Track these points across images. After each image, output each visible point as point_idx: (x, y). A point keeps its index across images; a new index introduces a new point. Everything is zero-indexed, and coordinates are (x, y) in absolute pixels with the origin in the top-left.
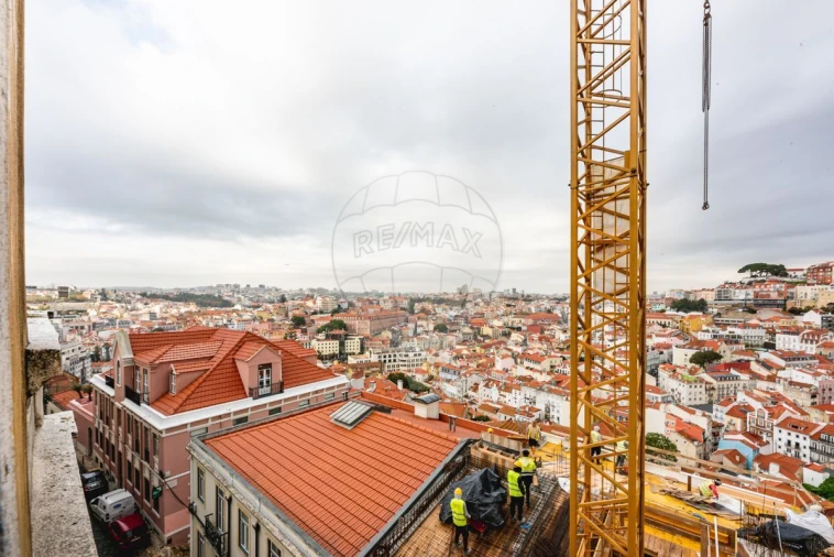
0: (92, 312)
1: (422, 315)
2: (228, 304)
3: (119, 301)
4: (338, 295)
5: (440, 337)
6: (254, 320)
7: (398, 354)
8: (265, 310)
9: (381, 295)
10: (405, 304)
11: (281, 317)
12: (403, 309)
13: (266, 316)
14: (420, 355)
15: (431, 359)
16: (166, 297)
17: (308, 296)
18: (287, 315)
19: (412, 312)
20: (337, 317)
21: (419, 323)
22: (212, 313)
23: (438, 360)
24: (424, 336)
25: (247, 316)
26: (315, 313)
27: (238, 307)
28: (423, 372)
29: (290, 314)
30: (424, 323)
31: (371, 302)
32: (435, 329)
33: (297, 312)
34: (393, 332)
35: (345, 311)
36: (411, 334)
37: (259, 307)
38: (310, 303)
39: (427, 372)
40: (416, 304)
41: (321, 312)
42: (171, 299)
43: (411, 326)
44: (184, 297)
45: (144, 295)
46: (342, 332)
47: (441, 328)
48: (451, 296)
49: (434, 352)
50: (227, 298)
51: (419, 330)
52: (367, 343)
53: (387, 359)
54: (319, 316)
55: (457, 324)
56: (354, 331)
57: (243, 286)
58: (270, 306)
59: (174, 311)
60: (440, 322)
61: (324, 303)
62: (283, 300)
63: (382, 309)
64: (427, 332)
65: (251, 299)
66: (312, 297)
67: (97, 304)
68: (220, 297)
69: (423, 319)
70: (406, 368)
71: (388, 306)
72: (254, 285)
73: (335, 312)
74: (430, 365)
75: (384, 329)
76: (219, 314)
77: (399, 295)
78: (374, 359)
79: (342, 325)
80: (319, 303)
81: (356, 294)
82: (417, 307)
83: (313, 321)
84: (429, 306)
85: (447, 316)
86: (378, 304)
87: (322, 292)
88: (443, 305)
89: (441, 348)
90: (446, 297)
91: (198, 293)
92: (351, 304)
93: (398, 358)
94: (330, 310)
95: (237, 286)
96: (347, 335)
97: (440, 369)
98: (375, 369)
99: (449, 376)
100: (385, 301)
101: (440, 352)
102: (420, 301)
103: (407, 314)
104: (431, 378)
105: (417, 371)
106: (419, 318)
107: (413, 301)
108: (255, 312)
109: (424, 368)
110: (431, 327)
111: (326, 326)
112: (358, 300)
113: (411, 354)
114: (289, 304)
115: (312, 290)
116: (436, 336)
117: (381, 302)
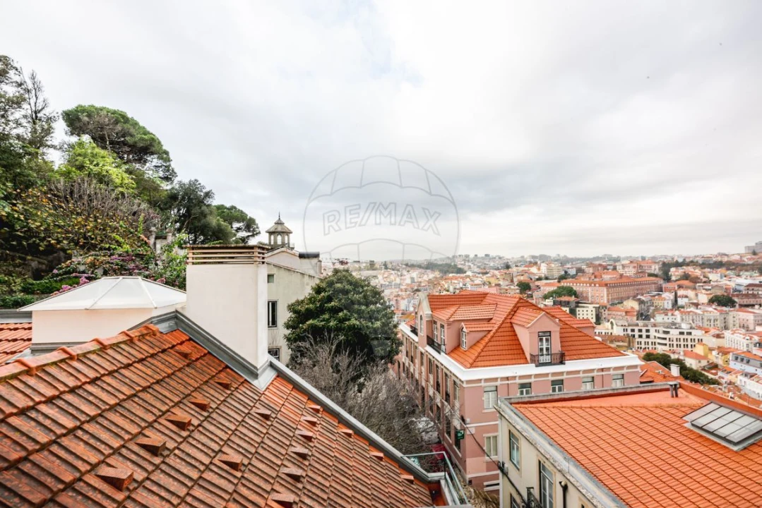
0: (380, 277)
1: (686, 283)
2: (460, 271)
3: (393, 270)
4: (563, 262)
5: (721, 312)
6: (484, 284)
7: (652, 330)
8: (493, 276)
9: (617, 260)
10: (655, 269)
11: (507, 283)
12: (650, 275)
13: (494, 282)
14: (690, 333)
15: (711, 341)
16: (420, 266)
17: (530, 262)
18: (512, 281)
19: (667, 279)
20: (564, 284)
21: (680, 292)
22: (451, 279)
23: (724, 343)
24: (692, 309)
25: (478, 281)
26: (540, 279)
27: (469, 273)
28: (698, 358)
29: (515, 280)
30: (691, 293)
31: (605, 268)
32: (711, 301)
33: (522, 278)
34: (641, 302)
35: (573, 277)
36: (668, 305)
37: (487, 273)
38: (534, 270)
39: (705, 357)
40: (673, 269)
41: (547, 278)
42: (423, 268)
43: (668, 296)
44: (430, 266)
45: (407, 265)
46: (573, 298)
47: (724, 301)
48: (733, 258)
49: (713, 331)
50: (460, 266)
51: (681, 302)
52: (605, 314)
53: (637, 333)
54: (545, 281)
55: (754, 296)
56: (587, 298)
57: (472, 256)
58: (497, 272)
59: (426, 278)
60: (719, 293)
61: (549, 269)
62: (508, 267)
63: (621, 276)
64: (696, 305)
65: (479, 267)
66: (536, 263)
67: (383, 271)
68: (455, 265)
69: (687, 288)
70: (667, 348)
71: (630, 272)
72: (481, 254)
73: (561, 278)
74: (711, 350)
75: (628, 298)
76: (456, 279)
77: (643, 259)
78: (618, 331)
79: (571, 292)
80: (544, 270)
81: (583, 260)
82: (675, 273)
83: (538, 287)
84: (697, 272)
85: (732, 284)
86: (615, 268)
87: (544, 258)
88: (722, 270)
89: (726, 328)
90: (725, 259)
91: (440, 263)
92: (580, 270)
93: (652, 333)
94: (556, 275)
95: (467, 256)
96: (578, 303)
97: (730, 356)
98: (621, 344)
99: (750, 369)
100: (624, 266)
101: (727, 334)
102: (678, 265)
103: (661, 282)
104: (715, 366)
105: (686, 354)
106: (680, 287)
107: (666, 267)
108: (485, 278)
109: (699, 350)
110: (703, 298)
111: (554, 292)
112: (589, 265)
113: (674, 333)
114: (514, 270)
115: (533, 257)
116: (713, 311)
117: (619, 268)
